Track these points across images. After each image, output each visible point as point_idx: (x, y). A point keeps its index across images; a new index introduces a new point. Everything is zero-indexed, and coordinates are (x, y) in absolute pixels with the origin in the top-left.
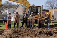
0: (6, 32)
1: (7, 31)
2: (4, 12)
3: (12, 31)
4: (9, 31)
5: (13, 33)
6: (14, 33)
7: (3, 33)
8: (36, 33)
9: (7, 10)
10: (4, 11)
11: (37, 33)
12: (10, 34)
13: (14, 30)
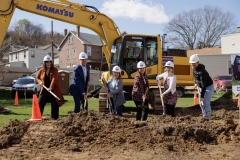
0: (37, 133)
1: (43, 128)
2: (15, 60)
3: (60, 128)
4: (51, 128)
5: (67, 135)
6: (70, 135)
7: (25, 137)
8: (154, 132)
9: (25, 51)
10: (14, 56)
11: (159, 133)
12: (52, 140)
13: (69, 124)
